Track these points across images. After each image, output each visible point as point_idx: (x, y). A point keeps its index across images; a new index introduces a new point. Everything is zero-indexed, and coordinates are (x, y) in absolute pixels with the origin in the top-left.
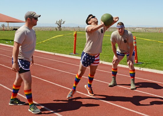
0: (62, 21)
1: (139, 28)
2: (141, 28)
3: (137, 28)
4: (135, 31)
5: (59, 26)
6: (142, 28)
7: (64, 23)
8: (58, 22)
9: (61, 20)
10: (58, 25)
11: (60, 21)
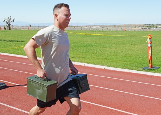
0: (11, 19)
1: (96, 26)
2: (98, 26)
3: (94, 26)
4: (93, 30)
5: (8, 25)
6: (100, 26)
7: (13, 20)
8: (6, 20)
9: (9, 17)
10: (7, 23)
11: (9, 19)
